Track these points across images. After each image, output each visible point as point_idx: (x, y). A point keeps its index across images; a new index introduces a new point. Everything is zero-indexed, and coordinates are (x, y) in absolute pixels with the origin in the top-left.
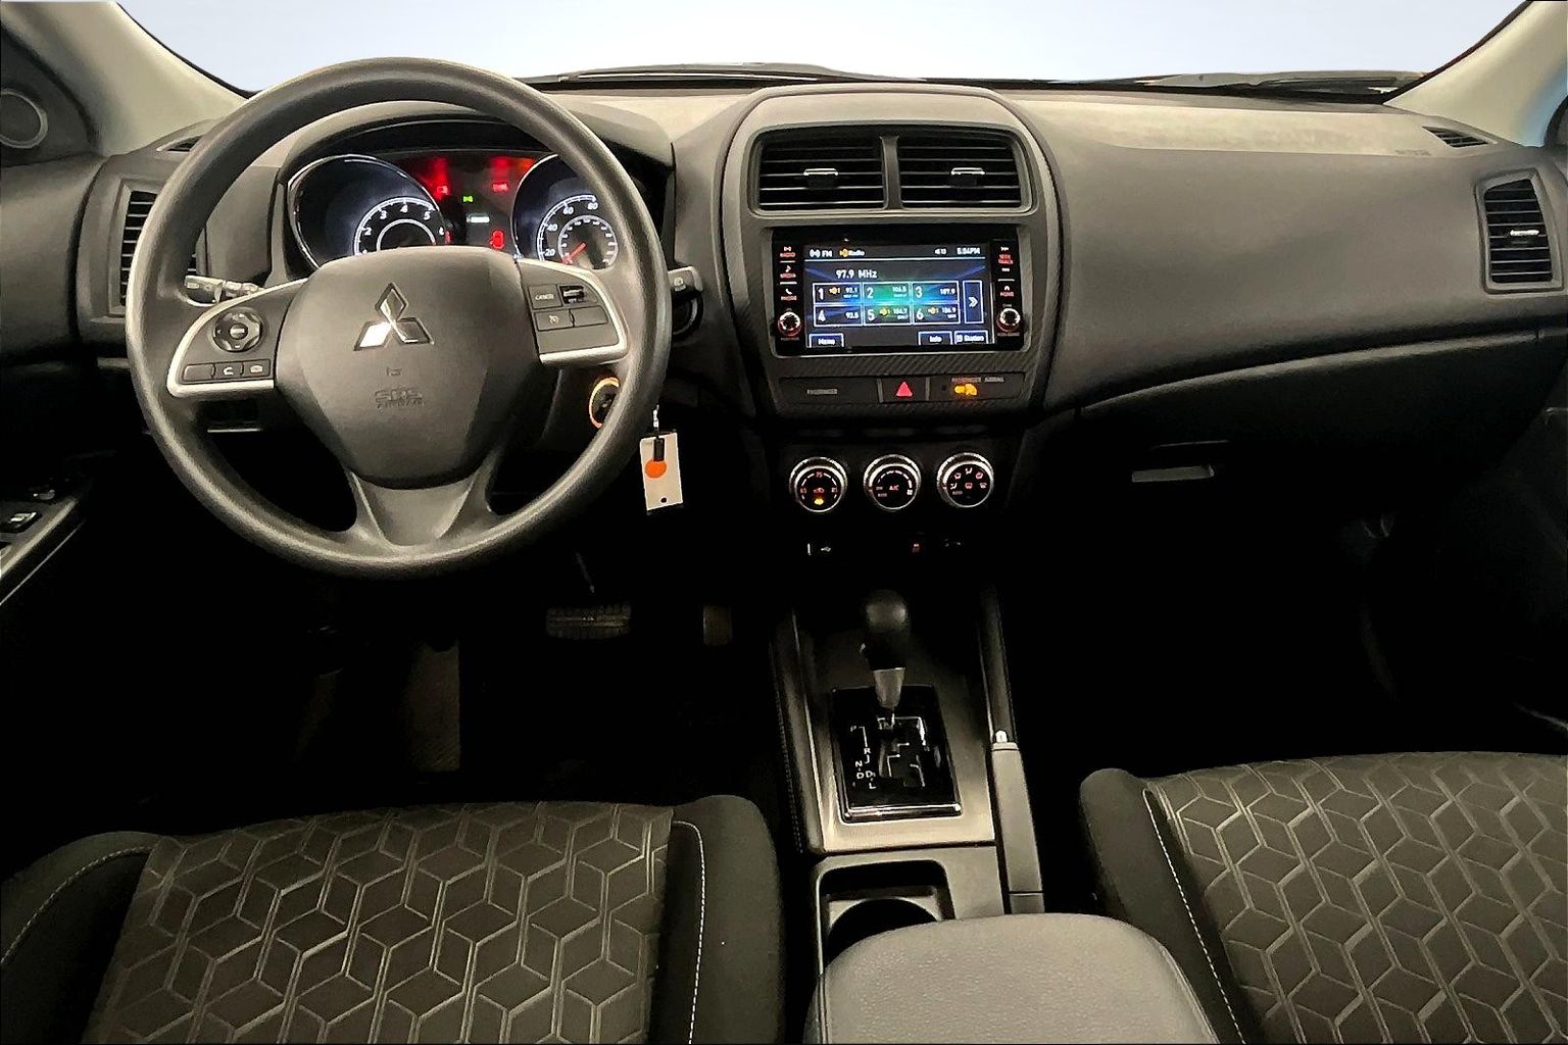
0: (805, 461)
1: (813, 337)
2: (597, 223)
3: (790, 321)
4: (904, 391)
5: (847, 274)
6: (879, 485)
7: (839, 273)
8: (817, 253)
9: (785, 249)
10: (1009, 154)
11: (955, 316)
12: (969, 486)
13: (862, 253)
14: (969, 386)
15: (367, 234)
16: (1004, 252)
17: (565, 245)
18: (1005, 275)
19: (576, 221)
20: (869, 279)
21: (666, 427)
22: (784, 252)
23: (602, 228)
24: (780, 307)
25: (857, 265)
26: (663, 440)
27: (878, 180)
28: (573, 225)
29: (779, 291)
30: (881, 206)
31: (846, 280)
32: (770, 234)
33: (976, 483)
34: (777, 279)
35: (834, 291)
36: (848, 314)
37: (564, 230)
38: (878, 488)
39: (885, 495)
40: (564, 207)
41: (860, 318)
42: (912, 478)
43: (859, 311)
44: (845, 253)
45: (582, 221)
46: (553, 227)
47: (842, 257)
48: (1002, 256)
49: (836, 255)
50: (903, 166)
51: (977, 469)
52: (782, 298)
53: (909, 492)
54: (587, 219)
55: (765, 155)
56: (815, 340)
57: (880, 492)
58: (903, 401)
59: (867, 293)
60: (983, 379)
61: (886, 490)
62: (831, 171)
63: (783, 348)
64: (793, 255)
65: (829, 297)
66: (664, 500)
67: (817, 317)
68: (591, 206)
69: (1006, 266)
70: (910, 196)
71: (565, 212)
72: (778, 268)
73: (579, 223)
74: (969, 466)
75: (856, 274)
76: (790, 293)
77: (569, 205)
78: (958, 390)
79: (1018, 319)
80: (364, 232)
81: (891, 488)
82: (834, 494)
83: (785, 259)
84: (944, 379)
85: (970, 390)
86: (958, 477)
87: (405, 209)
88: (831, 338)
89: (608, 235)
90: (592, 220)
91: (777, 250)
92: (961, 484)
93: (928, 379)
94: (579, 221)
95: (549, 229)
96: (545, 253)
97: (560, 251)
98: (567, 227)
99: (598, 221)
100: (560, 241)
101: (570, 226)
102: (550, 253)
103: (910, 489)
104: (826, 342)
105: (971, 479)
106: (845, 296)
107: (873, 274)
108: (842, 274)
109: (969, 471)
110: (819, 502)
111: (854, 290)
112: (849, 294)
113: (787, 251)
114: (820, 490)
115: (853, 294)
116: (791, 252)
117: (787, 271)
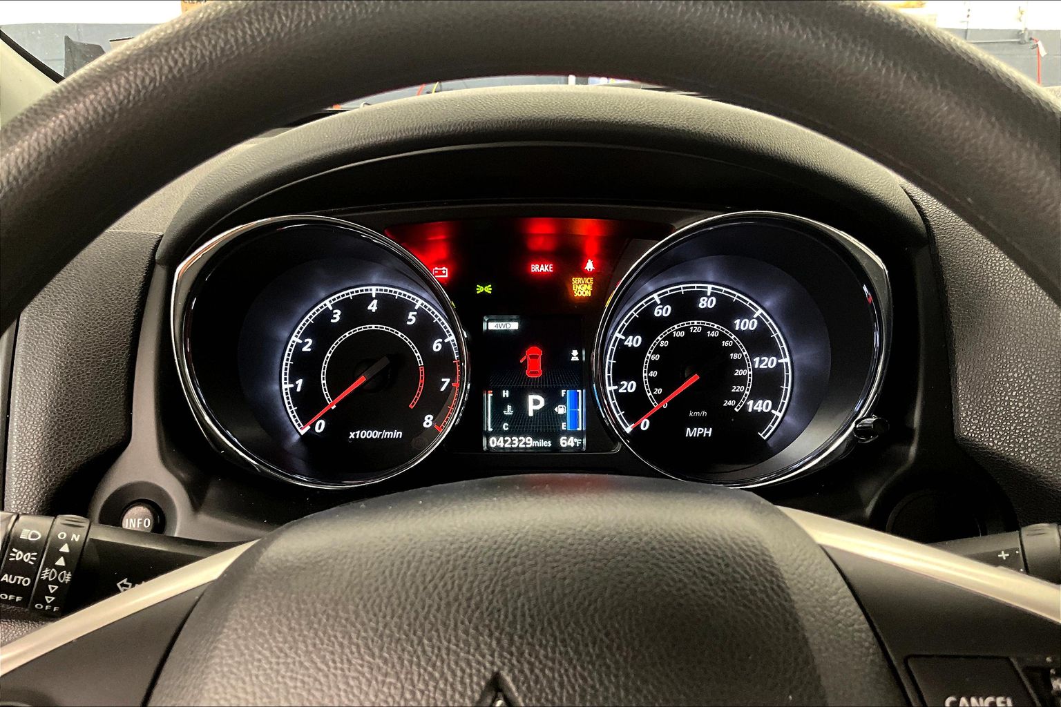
2: (713, 334)
15: (305, 349)
17: (654, 374)
19: (676, 330)
23: (725, 343)
28: (670, 337)
37: (653, 346)
40: (655, 304)
45: (686, 329)
46: (634, 341)
54: (696, 326)
68: (704, 303)
71: (658, 312)
73: (682, 334)
77: (665, 301)
80: (299, 347)
87: (373, 307)
89: (735, 356)
90: (705, 329)
94: (680, 330)
95: (626, 343)
96: (616, 387)
97: (646, 385)
98: (660, 341)
99: (715, 330)
100: (646, 364)
101: (664, 339)
102: (626, 389)
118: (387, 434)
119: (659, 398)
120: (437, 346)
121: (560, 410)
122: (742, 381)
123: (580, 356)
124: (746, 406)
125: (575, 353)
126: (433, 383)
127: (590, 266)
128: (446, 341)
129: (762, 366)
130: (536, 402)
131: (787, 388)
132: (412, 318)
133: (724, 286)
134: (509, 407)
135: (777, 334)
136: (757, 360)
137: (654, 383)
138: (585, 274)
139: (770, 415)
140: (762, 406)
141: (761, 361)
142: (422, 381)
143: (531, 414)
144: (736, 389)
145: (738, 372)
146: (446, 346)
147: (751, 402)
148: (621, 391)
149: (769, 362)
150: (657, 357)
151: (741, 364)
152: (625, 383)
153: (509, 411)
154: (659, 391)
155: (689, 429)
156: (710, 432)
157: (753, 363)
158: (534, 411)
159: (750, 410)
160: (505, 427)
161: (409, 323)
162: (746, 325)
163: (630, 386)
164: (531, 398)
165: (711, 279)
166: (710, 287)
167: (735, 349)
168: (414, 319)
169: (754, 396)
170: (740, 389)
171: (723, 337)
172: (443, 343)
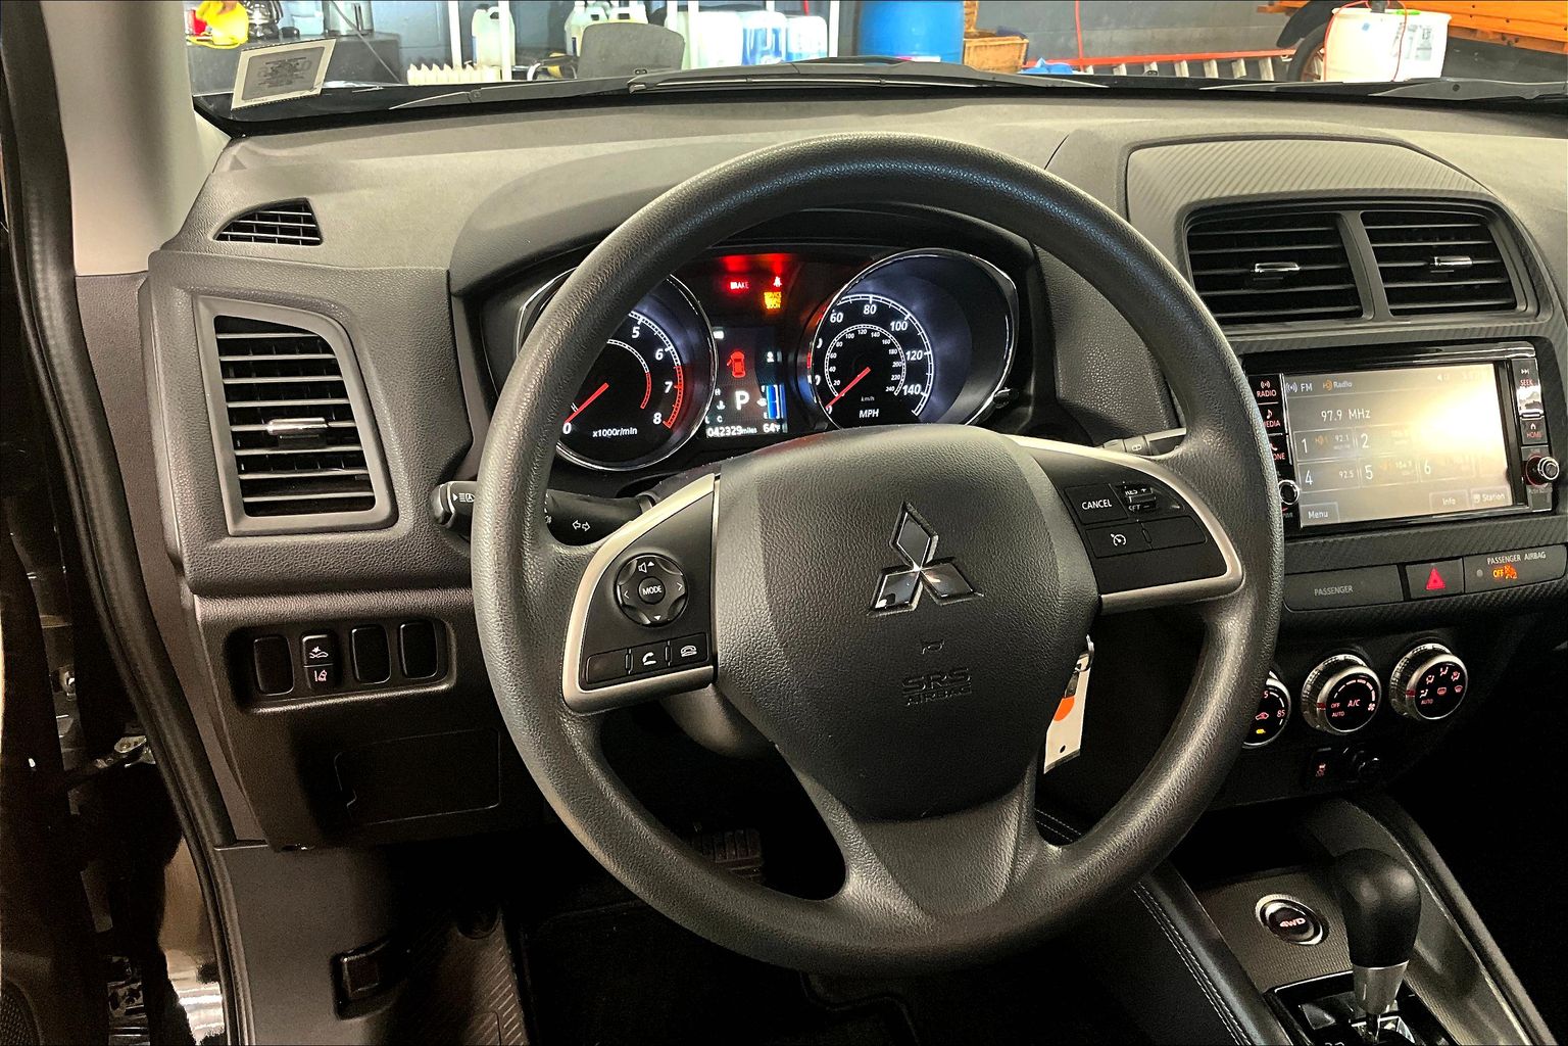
1: (1305, 510)
2: (876, 335)
3: (1287, 492)
5: (1334, 415)
6: (1336, 701)
7: (1323, 415)
8: (1297, 388)
9: (1262, 385)
11: (1468, 467)
12: (1441, 691)
17: (833, 369)
19: (848, 333)
20: (1361, 421)
23: (885, 342)
25: (1346, 402)
27: (1345, 276)
28: (843, 339)
30: (1357, 314)
31: (1333, 424)
33: (1451, 685)
35: (1321, 440)
36: (1341, 473)
37: (831, 347)
38: (1334, 705)
39: (1342, 714)
40: (830, 312)
41: (1356, 477)
42: (1375, 687)
43: (1353, 467)
44: (1327, 386)
45: (856, 332)
46: (817, 344)
47: (1325, 392)
49: (1317, 388)
50: (1380, 255)
51: (1453, 668)
53: (1371, 707)
54: (863, 329)
56: (1308, 513)
57: (1336, 710)
59: (1361, 441)
60: (1524, 556)
61: (1343, 707)
64: (1272, 393)
65: (1314, 450)
66: (1063, 749)
67: (1303, 478)
68: (868, 310)
70: (1401, 300)
71: (833, 319)
73: (852, 336)
74: (1444, 665)
75: (1345, 414)
76: (1275, 449)
77: (838, 310)
78: (1496, 573)
81: (1350, 704)
82: (1280, 719)
83: (1263, 400)
86: (1430, 681)
88: (1323, 508)
89: (892, 352)
90: (870, 331)
92: (1433, 688)
94: (851, 332)
97: (828, 378)
98: (837, 342)
99: (877, 331)
100: (826, 362)
101: (839, 341)
103: (1373, 702)
104: (1317, 515)
105: (1445, 681)
106: (1336, 448)
107: (1365, 413)
108: (1328, 415)
109: (1444, 670)
110: (1260, 731)
111: (1345, 438)
112: (1340, 443)
113: (1266, 388)
114: (1264, 716)
115: (1343, 443)
116: (1271, 389)
117: (1268, 417)
118: (624, 431)
119: (839, 389)
120: (659, 355)
121: (762, 402)
122: (898, 371)
123: (775, 357)
124: (902, 391)
125: (770, 355)
126: (658, 387)
127: (778, 282)
128: (666, 350)
129: (913, 359)
130: (742, 398)
131: (930, 374)
132: (636, 332)
133: (882, 295)
134: (721, 403)
135: (922, 332)
136: (908, 353)
137: (833, 376)
138: (774, 289)
139: (920, 396)
140: (913, 390)
141: (912, 355)
142: (649, 386)
143: (739, 408)
144: (894, 378)
145: (896, 364)
146: (667, 355)
147: (906, 387)
149: (915, 355)
150: (834, 356)
151: (897, 357)
153: (721, 406)
154: (838, 382)
156: (877, 413)
157: (906, 356)
158: (743, 406)
159: (905, 394)
160: (719, 419)
161: (634, 337)
162: (899, 326)
164: (738, 394)
165: (871, 290)
166: (871, 296)
167: (892, 346)
168: (638, 333)
169: (908, 382)
170: (897, 377)
171: (883, 337)
172: (664, 352)
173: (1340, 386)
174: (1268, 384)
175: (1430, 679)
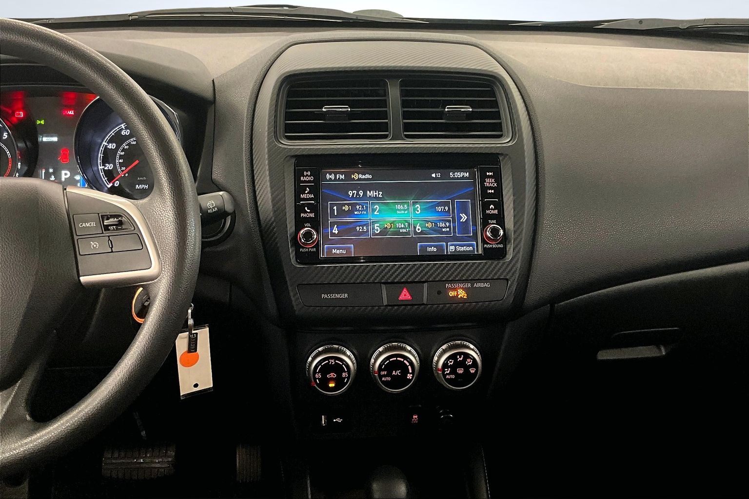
0: (320, 349)
1: (328, 248)
3: (308, 235)
4: (405, 295)
5: (358, 194)
6: (383, 370)
7: (350, 193)
8: (333, 177)
9: (305, 173)
10: (493, 94)
11: (448, 229)
12: (460, 371)
13: (370, 177)
14: (460, 291)
16: (489, 177)
17: (121, 161)
18: (491, 196)
19: (132, 141)
20: (376, 198)
21: (198, 324)
22: (304, 176)
24: (300, 223)
25: (366, 187)
26: (197, 334)
27: (385, 115)
28: (129, 144)
29: (299, 209)
30: (385, 137)
31: (356, 199)
32: (293, 160)
33: (467, 368)
34: (297, 199)
35: (346, 208)
36: (358, 228)
37: (121, 148)
38: (383, 373)
39: (389, 379)
40: (122, 129)
41: (367, 231)
42: (411, 363)
43: (367, 225)
44: (356, 176)
46: (112, 146)
47: (354, 179)
48: (487, 180)
49: (348, 177)
50: (405, 104)
51: (467, 356)
52: (302, 215)
53: (409, 376)
55: (290, 94)
56: (330, 250)
57: (385, 376)
58: (405, 304)
59: (374, 210)
60: (472, 285)
61: (389, 374)
62: (346, 109)
63: (302, 258)
64: (311, 178)
65: (342, 213)
66: (196, 386)
67: (332, 230)
69: (491, 188)
70: (411, 130)
71: (123, 133)
72: (299, 190)
73: (135, 143)
74: (460, 354)
75: (365, 194)
76: (309, 211)
77: (127, 128)
78: (452, 294)
79: (501, 232)
81: (394, 373)
82: (345, 378)
83: (305, 182)
84: (439, 284)
85: (462, 294)
86: (451, 363)
88: (343, 249)
91: (298, 174)
92: (454, 369)
93: (426, 285)
94: (134, 141)
95: (108, 147)
96: (104, 167)
97: (118, 166)
98: (125, 146)
100: (118, 157)
101: (127, 145)
102: (108, 168)
103: (410, 374)
104: (338, 252)
105: (462, 364)
106: (356, 213)
107: (379, 194)
108: (353, 194)
109: (460, 357)
110: (332, 385)
111: (363, 207)
112: (359, 211)
113: (307, 175)
114: (332, 375)
115: (362, 211)
116: (310, 176)
117: (306, 192)
121: (77, 178)
130: (66, 174)
134: (53, 177)
137: (121, 165)
143: (63, 179)
148: (106, 168)
150: (123, 153)
152: (108, 165)
155: (137, 186)
156: (147, 187)
158: (65, 179)
161: (4, 138)
163: (109, 167)
164: (63, 172)
168: (6, 136)
173: (364, 177)
174: (309, 173)
175: (451, 362)
